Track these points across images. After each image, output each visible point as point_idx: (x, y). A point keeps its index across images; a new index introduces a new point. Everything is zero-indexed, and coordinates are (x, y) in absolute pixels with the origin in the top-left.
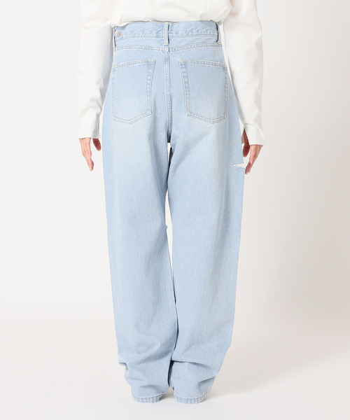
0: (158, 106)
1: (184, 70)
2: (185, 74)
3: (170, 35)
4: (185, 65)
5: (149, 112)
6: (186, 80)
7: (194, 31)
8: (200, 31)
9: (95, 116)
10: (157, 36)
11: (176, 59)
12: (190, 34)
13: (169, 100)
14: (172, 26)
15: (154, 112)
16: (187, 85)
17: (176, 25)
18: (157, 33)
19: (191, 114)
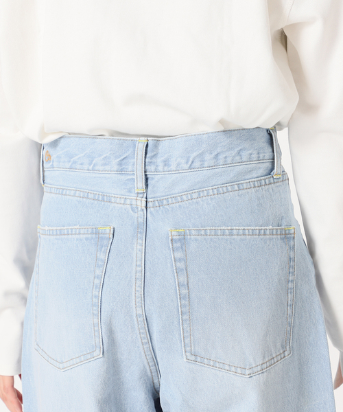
0: (119, 336)
1: (179, 255)
2: (181, 265)
3: (150, 168)
4: (181, 241)
5: (98, 353)
6: (183, 279)
7: (208, 157)
8: (221, 157)
9: (16, 328)
10: (121, 171)
11: (163, 227)
12: (197, 164)
13: (144, 324)
14: (156, 146)
15: (111, 350)
16: (184, 291)
17: (164, 144)
18: (120, 164)
19: (195, 357)
